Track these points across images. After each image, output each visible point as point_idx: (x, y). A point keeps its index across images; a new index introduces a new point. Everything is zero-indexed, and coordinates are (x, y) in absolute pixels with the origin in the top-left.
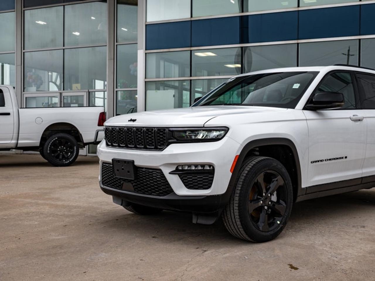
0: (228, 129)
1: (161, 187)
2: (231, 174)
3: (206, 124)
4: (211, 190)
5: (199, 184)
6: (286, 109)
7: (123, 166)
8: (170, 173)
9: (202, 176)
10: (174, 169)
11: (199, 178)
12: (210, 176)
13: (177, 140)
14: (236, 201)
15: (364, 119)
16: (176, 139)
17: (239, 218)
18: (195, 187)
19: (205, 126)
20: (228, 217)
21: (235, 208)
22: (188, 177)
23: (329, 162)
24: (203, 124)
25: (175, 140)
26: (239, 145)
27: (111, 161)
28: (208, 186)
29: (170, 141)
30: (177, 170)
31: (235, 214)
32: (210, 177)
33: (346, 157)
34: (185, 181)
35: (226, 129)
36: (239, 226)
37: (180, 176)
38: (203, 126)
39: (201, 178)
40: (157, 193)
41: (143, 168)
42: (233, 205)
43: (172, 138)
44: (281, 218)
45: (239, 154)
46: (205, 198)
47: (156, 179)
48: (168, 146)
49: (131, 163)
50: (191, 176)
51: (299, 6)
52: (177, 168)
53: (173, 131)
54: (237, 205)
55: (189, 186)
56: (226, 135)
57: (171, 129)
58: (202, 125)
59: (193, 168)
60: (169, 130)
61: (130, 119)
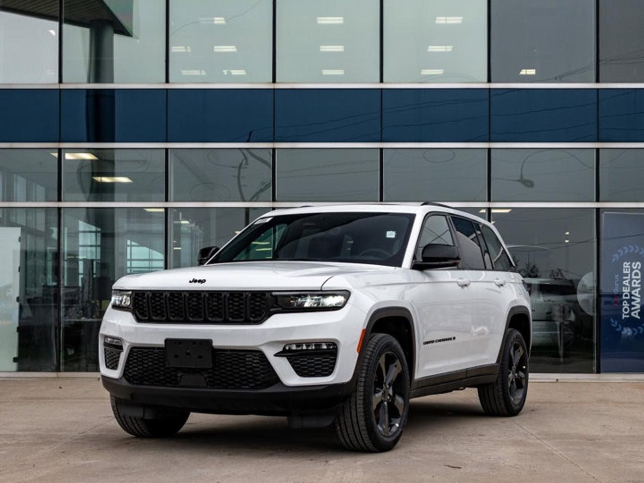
0: (348, 293)
1: (260, 376)
2: (357, 354)
3: (324, 286)
4: (334, 376)
5: (316, 369)
6: (394, 268)
7: (187, 349)
8: (276, 355)
9: (320, 358)
10: (281, 349)
11: (316, 361)
12: (332, 358)
13: (284, 309)
14: (361, 392)
15: (472, 284)
16: (281, 307)
17: (364, 416)
18: (310, 374)
19: (323, 289)
20: (346, 416)
21: (358, 402)
22: (301, 359)
23: (439, 343)
24: (321, 286)
25: (280, 309)
26: (365, 315)
27: (163, 343)
28: (329, 371)
29: (272, 310)
30: (284, 351)
31: (359, 410)
32: (332, 360)
33: (454, 338)
34: (295, 366)
35: (347, 294)
36: (362, 428)
37: (288, 359)
38: (320, 289)
39: (320, 360)
40: (251, 385)
41: (227, 350)
42: (356, 398)
43: (275, 306)
44: (400, 419)
45: (365, 328)
46: (325, 388)
47: (252, 365)
48: (270, 316)
49: (208, 342)
50: (305, 358)
51: (274, 81)
52: (284, 348)
53: (276, 297)
54: (362, 398)
55: (301, 372)
56: (348, 302)
57: (274, 293)
58: (319, 287)
59: (304, 347)
60: (272, 295)
61: (191, 280)
